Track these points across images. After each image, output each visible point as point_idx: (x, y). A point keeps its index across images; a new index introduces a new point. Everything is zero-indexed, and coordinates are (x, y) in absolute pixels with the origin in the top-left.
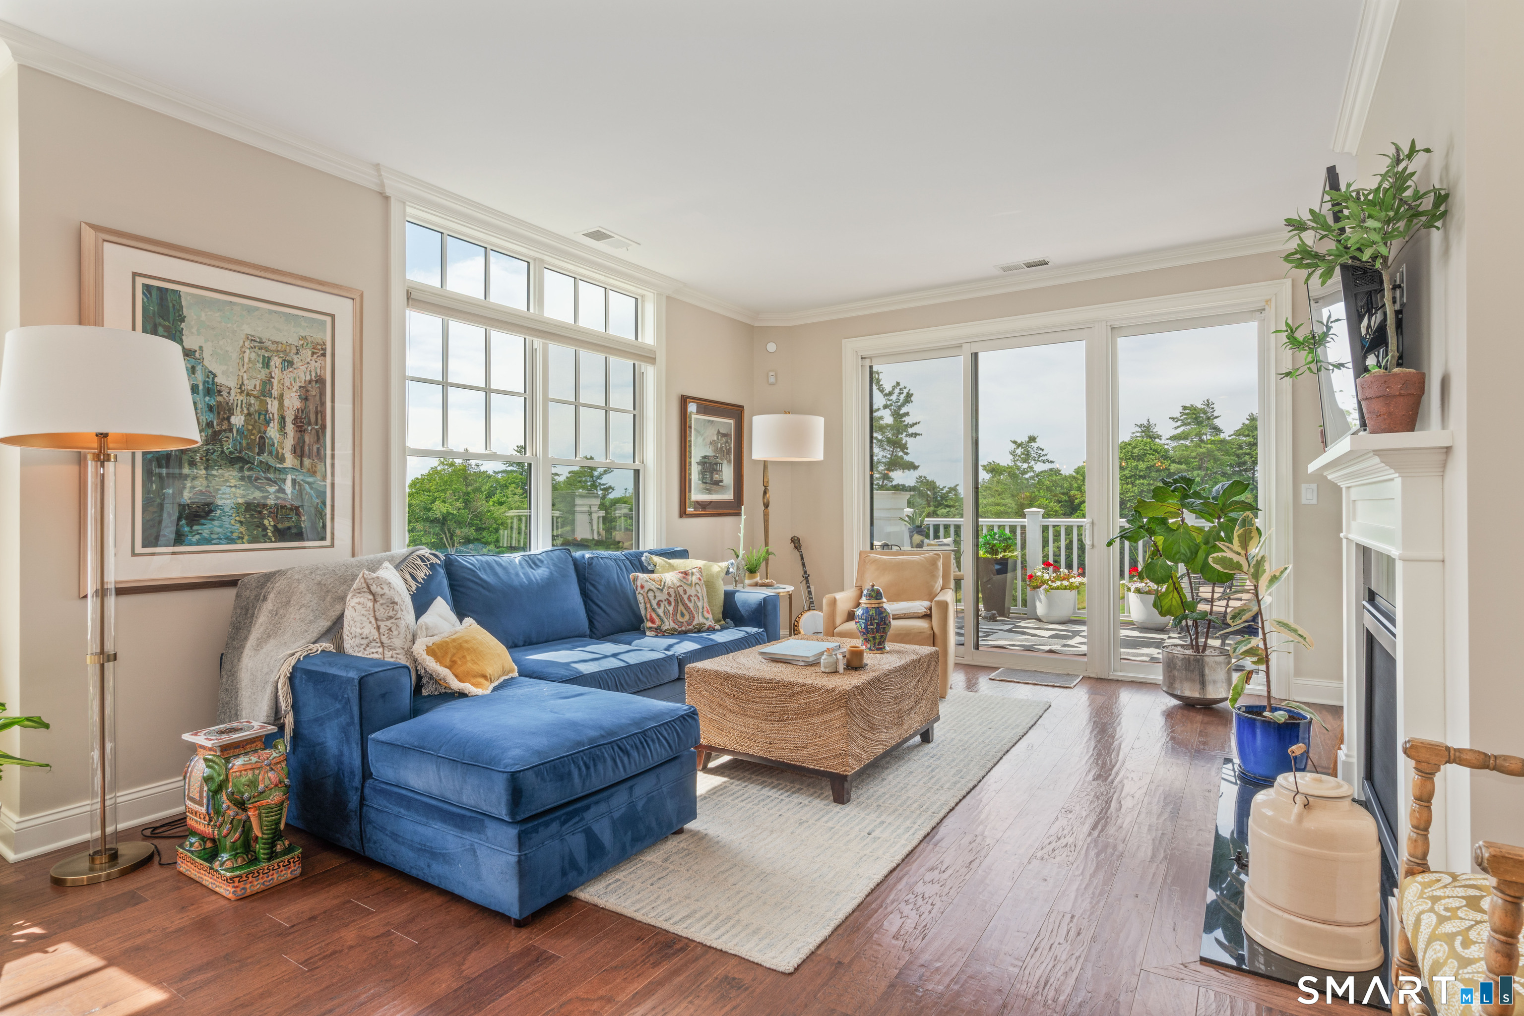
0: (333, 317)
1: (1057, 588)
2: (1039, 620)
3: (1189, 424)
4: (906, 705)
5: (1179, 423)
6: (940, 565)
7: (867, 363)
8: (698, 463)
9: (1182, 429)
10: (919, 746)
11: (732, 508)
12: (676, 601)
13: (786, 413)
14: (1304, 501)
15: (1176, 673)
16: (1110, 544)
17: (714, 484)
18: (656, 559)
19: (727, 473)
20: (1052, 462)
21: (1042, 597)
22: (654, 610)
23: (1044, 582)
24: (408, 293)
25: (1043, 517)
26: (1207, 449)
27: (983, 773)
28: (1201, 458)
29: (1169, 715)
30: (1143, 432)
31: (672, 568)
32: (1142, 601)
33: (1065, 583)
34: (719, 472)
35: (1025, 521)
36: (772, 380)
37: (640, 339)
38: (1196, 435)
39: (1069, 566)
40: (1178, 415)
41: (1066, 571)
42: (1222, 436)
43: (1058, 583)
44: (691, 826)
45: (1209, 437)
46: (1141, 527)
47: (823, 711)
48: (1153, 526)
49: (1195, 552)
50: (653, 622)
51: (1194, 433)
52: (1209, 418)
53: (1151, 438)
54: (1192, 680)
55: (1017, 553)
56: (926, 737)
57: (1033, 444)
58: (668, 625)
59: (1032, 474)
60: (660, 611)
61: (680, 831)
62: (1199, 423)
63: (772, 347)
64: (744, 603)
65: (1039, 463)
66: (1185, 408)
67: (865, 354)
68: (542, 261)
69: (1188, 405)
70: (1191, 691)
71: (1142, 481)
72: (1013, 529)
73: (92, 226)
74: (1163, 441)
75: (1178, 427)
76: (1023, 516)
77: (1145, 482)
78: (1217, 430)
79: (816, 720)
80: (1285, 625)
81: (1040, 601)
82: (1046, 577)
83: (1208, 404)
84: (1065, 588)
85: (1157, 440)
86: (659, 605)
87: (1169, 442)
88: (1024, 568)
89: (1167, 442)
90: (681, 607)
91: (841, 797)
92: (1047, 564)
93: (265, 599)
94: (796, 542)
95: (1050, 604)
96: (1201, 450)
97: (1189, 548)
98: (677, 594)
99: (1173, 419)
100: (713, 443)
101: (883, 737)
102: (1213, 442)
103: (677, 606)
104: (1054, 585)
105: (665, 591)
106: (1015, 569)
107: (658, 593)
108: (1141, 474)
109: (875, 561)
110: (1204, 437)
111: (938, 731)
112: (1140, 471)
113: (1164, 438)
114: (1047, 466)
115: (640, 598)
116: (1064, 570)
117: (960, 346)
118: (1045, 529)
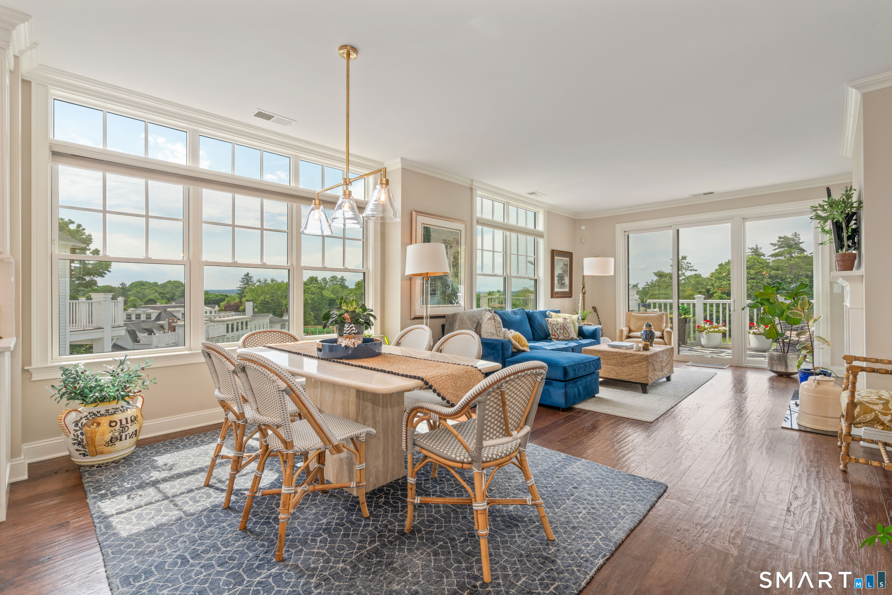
0: (461, 231)
1: (712, 332)
2: (703, 347)
3: (783, 247)
4: (664, 364)
5: (777, 247)
6: (664, 317)
7: (627, 233)
8: (557, 276)
9: (778, 250)
10: (665, 382)
11: (569, 295)
12: (563, 329)
13: (597, 257)
14: (835, 291)
15: (774, 362)
16: (743, 309)
17: (562, 285)
18: (552, 313)
19: (567, 280)
20: (696, 270)
21: (704, 336)
22: (555, 332)
23: (705, 329)
24: (477, 220)
25: (704, 299)
26: (796, 261)
27: (695, 389)
28: (791, 267)
29: (771, 379)
30: (753, 252)
31: (559, 317)
32: (756, 338)
33: (716, 330)
34: (564, 280)
35: (695, 301)
36: (583, 241)
37: (537, 228)
38: (788, 254)
39: (718, 321)
40: (776, 242)
41: (716, 324)
42: (805, 254)
43: (713, 330)
44: (596, 395)
45: (796, 255)
46: (758, 302)
47: (639, 362)
48: (763, 302)
49: (783, 312)
50: (555, 336)
51: (787, 253)
52: (796, 244)
53: (758, 255)
54: (781, 365)
55: (691, 316)
56: (668, 379)
57: (684, 261)
58: (561, 337)
59: (684, 277)
60: (558, 332)
61: (594, 397)
62: (790, 247)
63: (583, 228)
64: (587, 331)
65: (688, 271)
66: (780, 238)
67: (625, 230)
68: (509, 203)
69: (782, 236)
70: (781, 369)
71: (752, 281)
72: (689, 304)
73: (415, 211)
74: (766, 258)
75: (776, 249)
76: (694, 299)
77: (755, 281)
78: (802, 250)
79: (636, 365)
80: (820, 338)
81: (703, 338)
82: (706, 326)
83: (796, 235)
84: (716, 332)
85: (762, 257)
86: (557, 330)
87: (770, 258)
88: (694, 322)
89: (769, 258)
90: (565, 331)
91: (645, 391)
92: (705, 319)
93: (456, 321)
94: (595, 309)
95: (709, 338)
96: (791, 262)
97: (780, 311)
98: (564, 326)
99: (772, 244)
100: (562, 268)
101: (658, 374)
102: (799, 257)
103: (564, 330)
104: (711, 330)
105: (559, 325)
106: (689, 323)
107: (557, 326)
108: (752, 276)
109: (635, 316)
110: (793, 255)
111: (673, 377)
112: (751, 275)
113: (766, 255)
114: (693, 273)
115: (550, 327)
116: (715, 324)
117: (671, 226)
118: (705, 304)
